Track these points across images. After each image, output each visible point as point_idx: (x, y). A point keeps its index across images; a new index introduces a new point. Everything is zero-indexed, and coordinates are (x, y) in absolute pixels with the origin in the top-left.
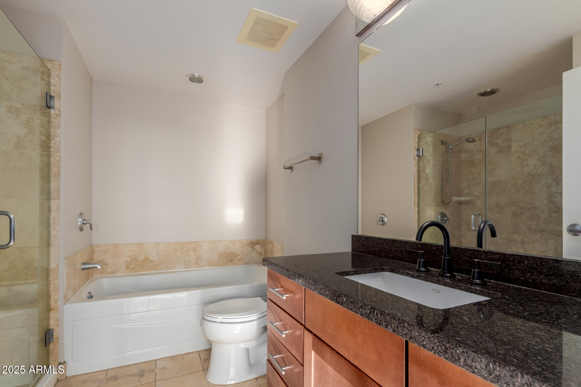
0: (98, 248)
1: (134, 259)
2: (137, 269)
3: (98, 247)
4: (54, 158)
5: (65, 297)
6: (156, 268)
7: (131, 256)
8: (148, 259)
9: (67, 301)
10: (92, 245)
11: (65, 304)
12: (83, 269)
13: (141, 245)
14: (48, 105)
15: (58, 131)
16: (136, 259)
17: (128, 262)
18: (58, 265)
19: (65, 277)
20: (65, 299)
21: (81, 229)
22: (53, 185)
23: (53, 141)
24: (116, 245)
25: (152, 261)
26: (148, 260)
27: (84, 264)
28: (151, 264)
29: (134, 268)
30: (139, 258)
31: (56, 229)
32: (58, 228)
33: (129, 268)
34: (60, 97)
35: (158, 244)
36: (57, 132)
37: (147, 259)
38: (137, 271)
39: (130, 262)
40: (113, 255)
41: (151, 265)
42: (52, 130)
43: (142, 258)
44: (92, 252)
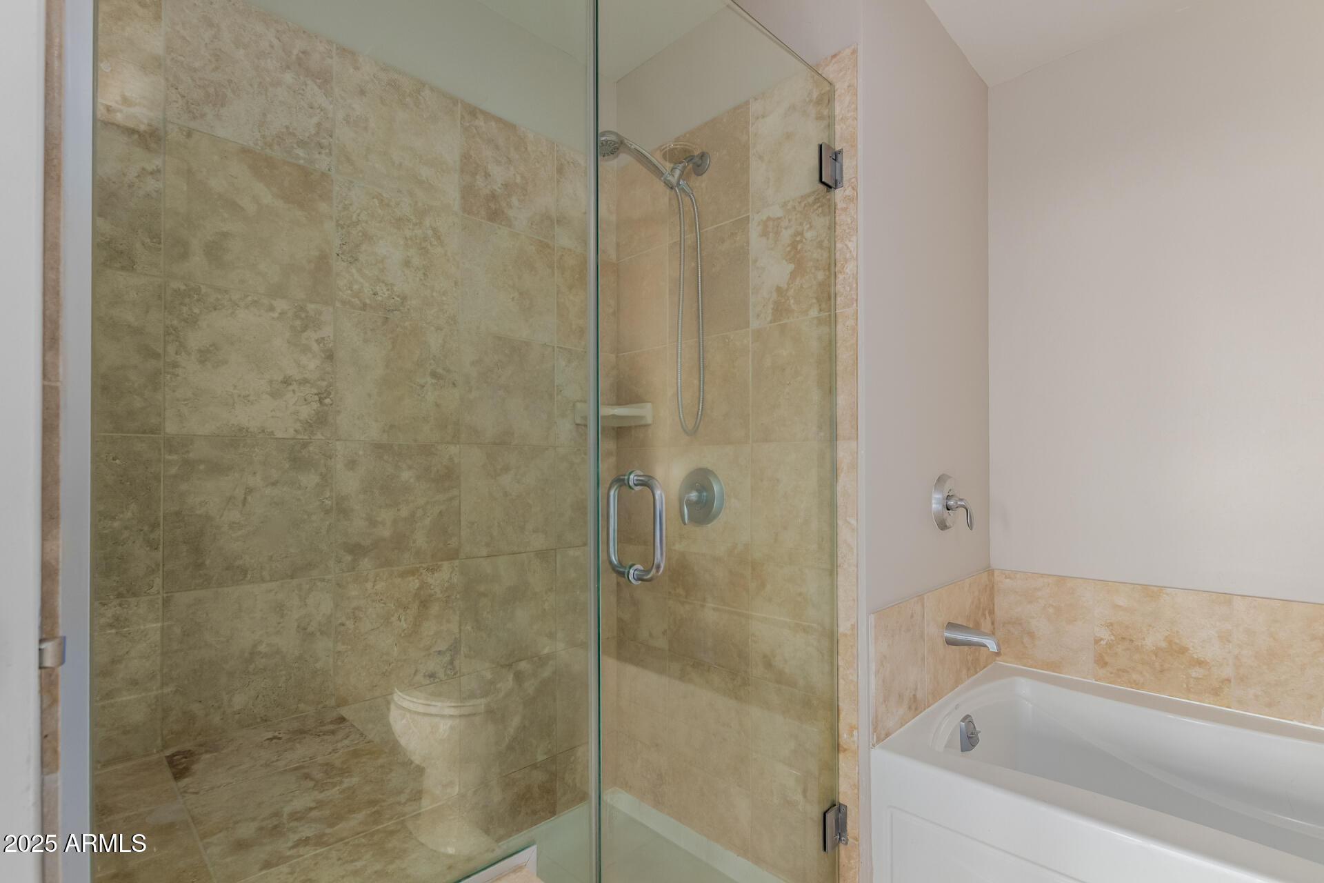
0: (1008, 580)
1: (1123, 639)
2: (1135, 676)
3: (1006, 578)
4: (844, 325)
5: (876, 724)
6: (1216, 692)
7: (1112, 624)
8: (1183, 650)
9: (883, 736)
10: (990, 571)
11: (874, 745)
12: (950, 642)
13: (1151, 592)
14: (823, 180)
15: (850, 245)
16: (1131, 641)
17: (1103, 643)
18: (853, 627)
19: (873, 667)
20: (875, 730)
21: (943, 526)
22: (842, 400)
23: (840, 277)
24: (1061, 580)
25: (1200, 663)
26: (1183, 653)
27: (951, 626)
28: (1196, 672)
29: (1124, 671)
30: (1144, 639)
31: (849, 523)
32: (853, 522)
33: (1106, 664)
34: (854, 146)
35: (1227, 598)
36: (848, 248)
37: (1176, 650)
38: (1136, 684)
39: (1110, 645)
40: (1051, 610)
41: (1194, 675)
42: (839, 245)
43: (1152, 640)
44: (991, 590)
